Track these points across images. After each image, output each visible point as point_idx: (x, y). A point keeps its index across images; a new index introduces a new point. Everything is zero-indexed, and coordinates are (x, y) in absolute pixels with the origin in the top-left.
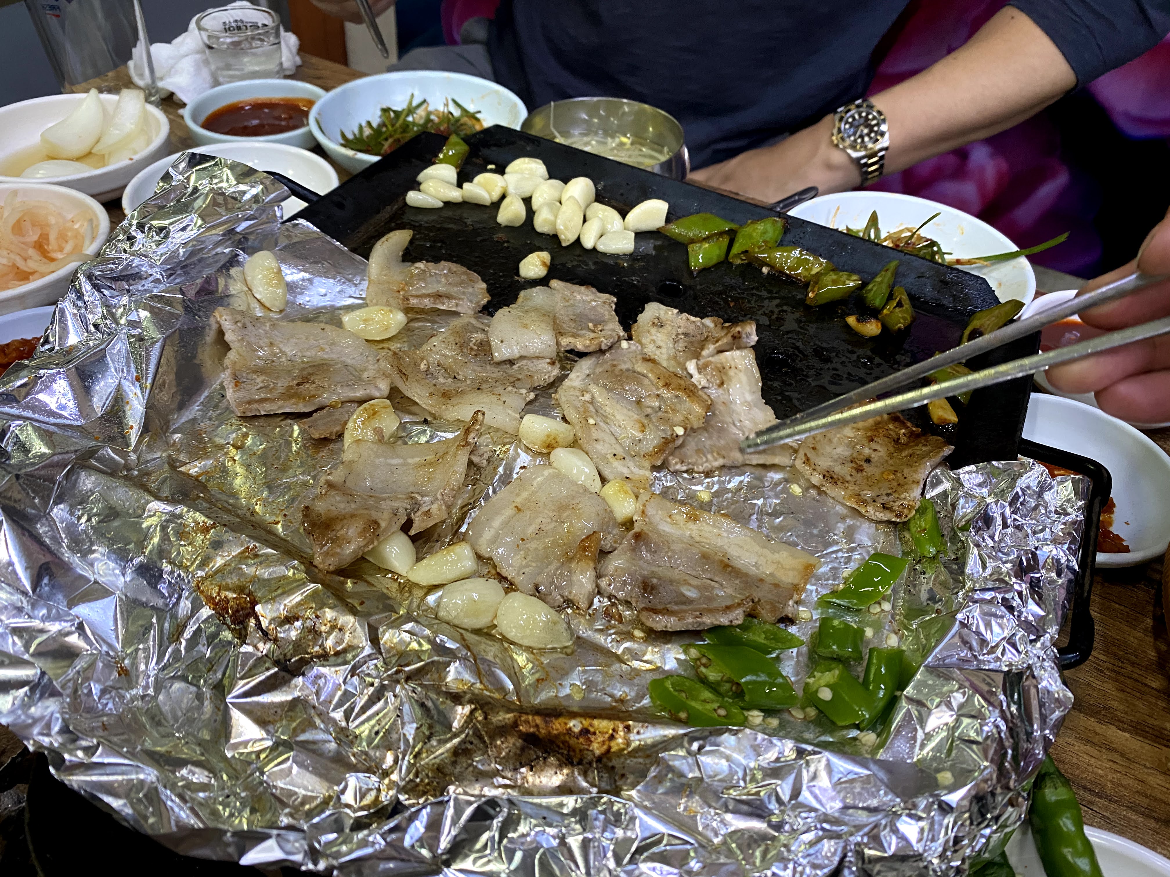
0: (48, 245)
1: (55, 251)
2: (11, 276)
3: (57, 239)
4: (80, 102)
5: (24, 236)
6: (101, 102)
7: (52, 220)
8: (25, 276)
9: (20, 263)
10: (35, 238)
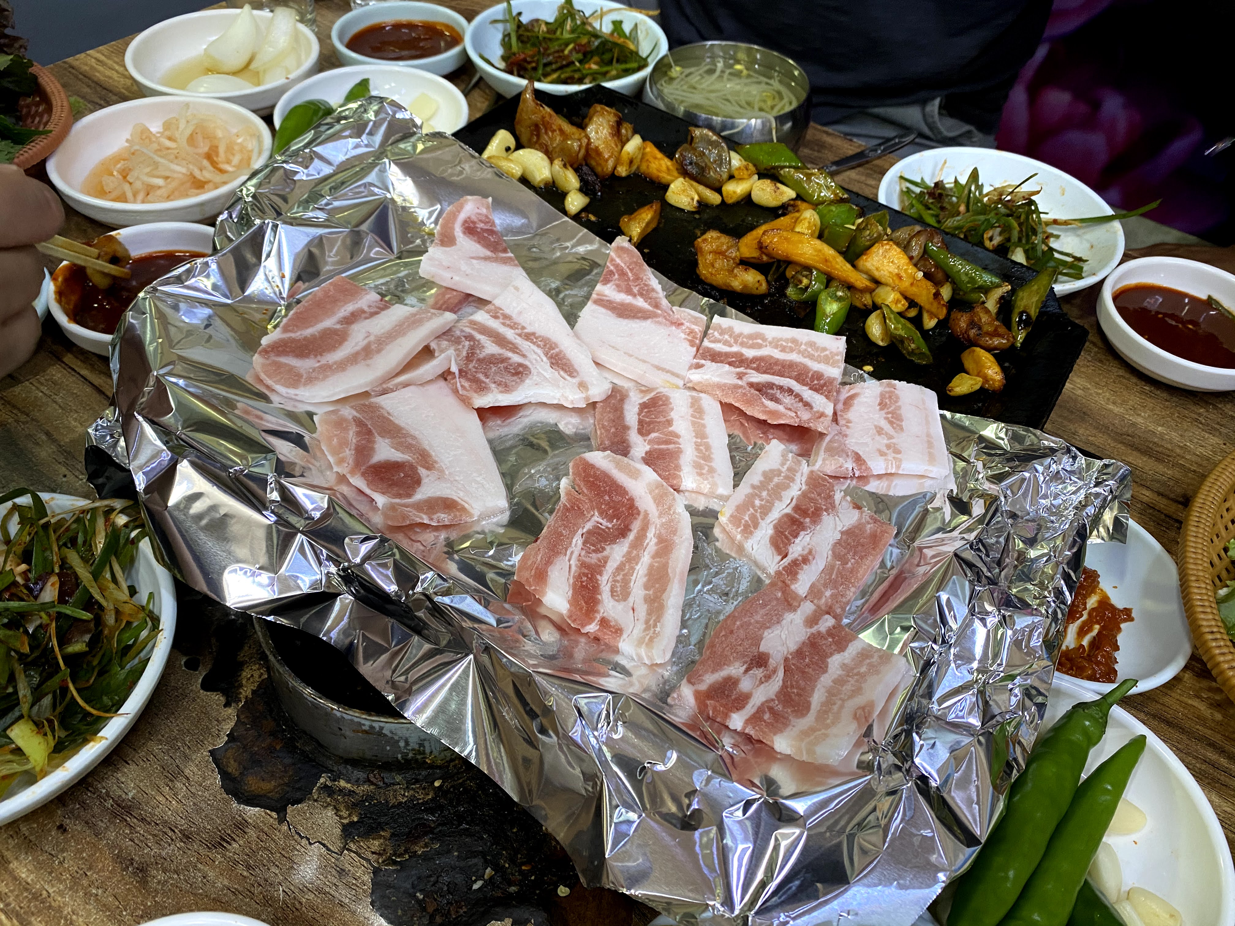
0: (217, 156)
1: (223, 163)
2: (188, 185)
3: (226, 152)
4: (236, 16)
5: (196, 147)
6: (253, 18)
7: (220, 134)
8: (200, 185)
9: (197, 173)
10: (206, 149)
